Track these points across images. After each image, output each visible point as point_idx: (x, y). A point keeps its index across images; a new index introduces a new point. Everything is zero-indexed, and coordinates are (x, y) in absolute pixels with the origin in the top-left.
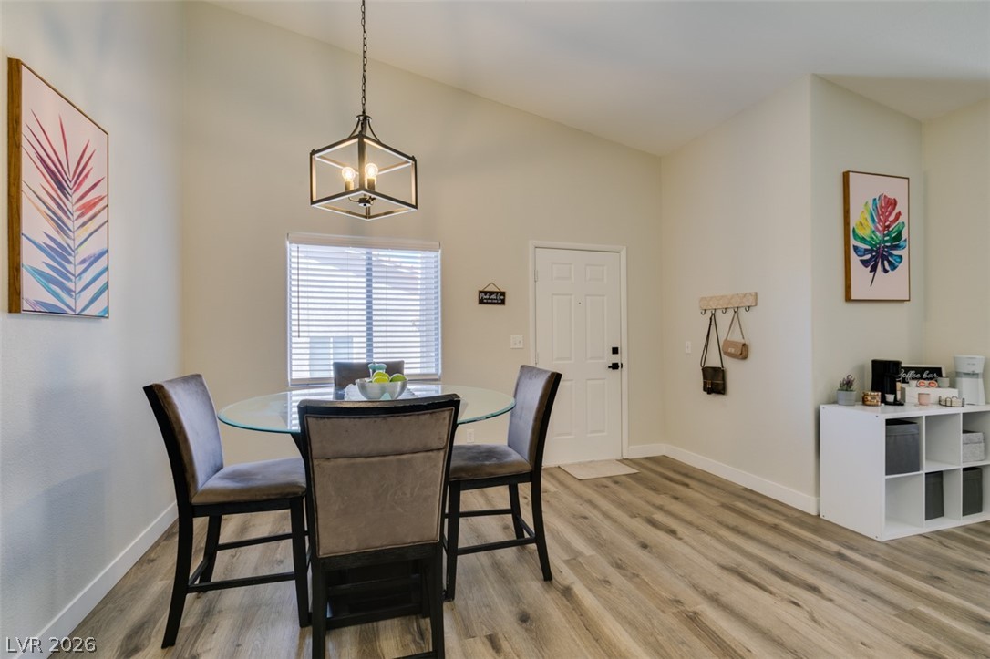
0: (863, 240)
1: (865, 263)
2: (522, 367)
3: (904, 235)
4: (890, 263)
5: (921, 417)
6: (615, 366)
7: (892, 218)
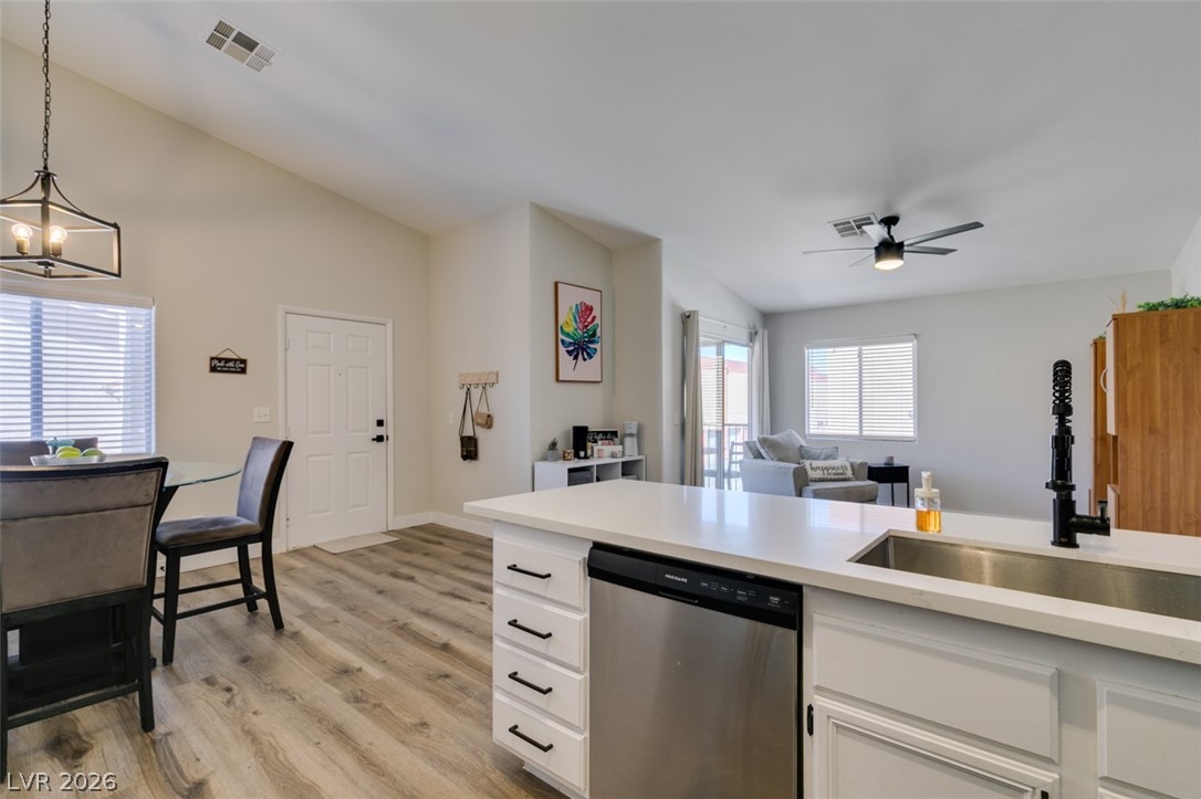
0: (568, 335)
1: (569, 353)
2: (255, 439)
3: (598, 334)
4: (588, 353)
5: (592, 466)
6: (380, 439)
7: (589, 320)
